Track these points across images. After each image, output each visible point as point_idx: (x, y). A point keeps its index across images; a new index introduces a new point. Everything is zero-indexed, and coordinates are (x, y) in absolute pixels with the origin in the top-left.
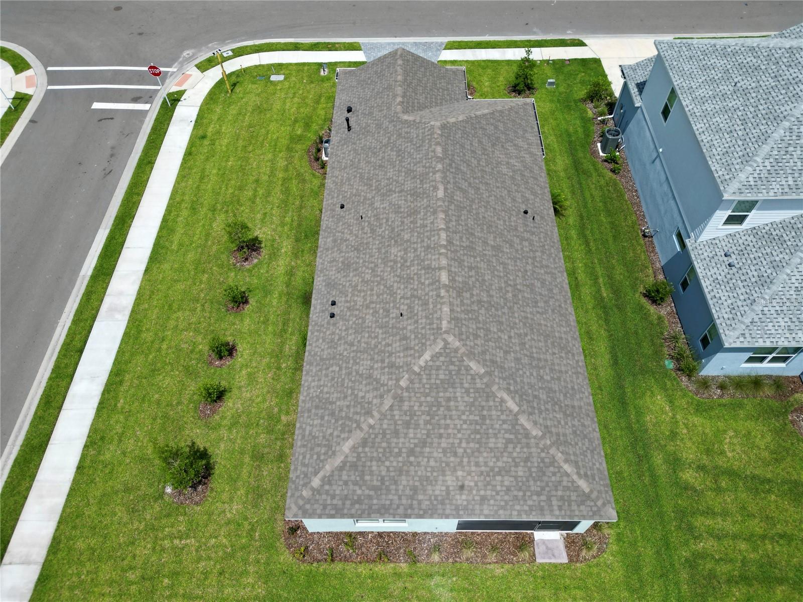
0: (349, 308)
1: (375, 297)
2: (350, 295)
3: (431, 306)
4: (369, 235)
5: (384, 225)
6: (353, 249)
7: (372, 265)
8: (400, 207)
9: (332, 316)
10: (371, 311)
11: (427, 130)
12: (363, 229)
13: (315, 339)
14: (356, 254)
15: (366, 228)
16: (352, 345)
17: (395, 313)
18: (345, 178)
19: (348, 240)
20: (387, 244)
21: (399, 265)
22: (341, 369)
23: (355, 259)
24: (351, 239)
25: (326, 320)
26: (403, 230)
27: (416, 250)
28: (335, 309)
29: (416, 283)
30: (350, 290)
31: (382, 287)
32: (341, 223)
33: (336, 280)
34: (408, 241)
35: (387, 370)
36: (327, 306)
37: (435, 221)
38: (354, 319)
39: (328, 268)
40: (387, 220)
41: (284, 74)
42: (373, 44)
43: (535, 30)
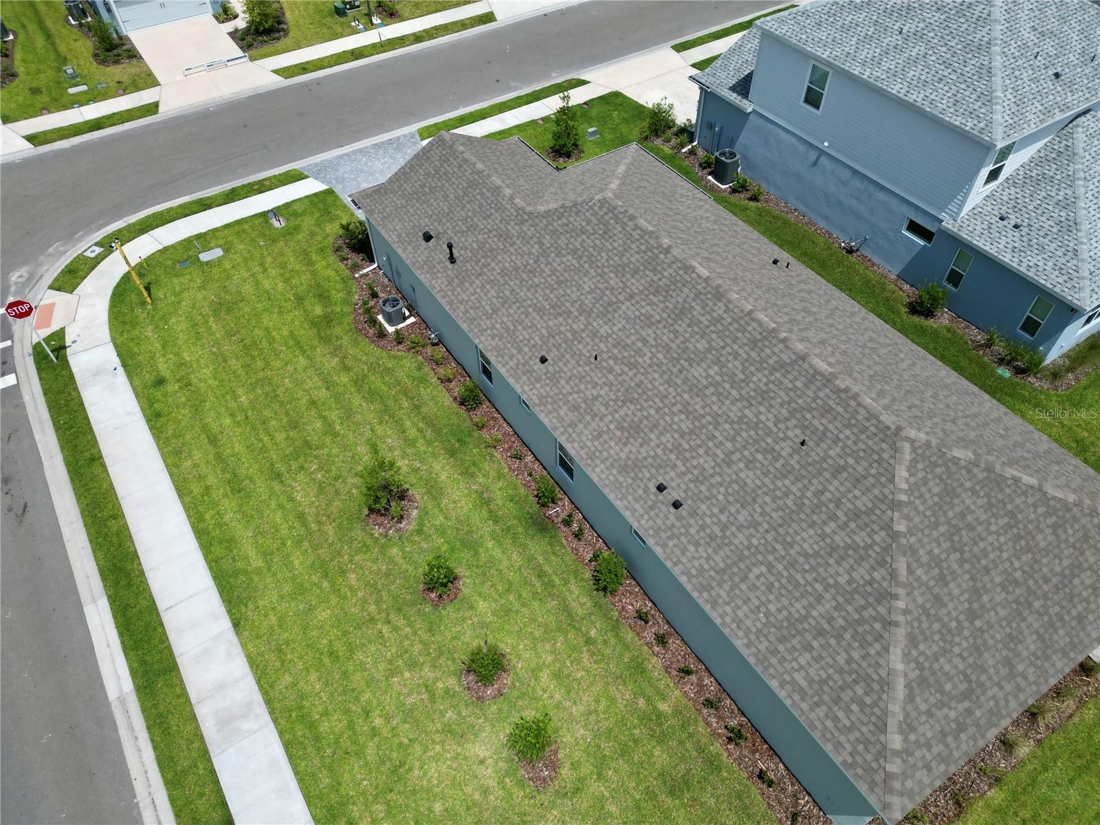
0: (696, 481)
1: (729, 445)
2: (679, 463)
3: (840, 409)
4: (631, 374)
5: (646, 350)
6: (620, 403)
7: (679, 407)
8: (650, 316)
9: (677, 505)
10: (742, 465)
11: (596, 208)
12: (611, 371)
13: (678, 552)
14: (633, 407)
15: (617, 368)
16: (754, 525)
17: (786, 449)
18: (509, 324)
19: (599, 395)
20: (675, 370)
21: (727, 386)
22: (770, 567)
23: (639, 414)
24: (602, 393)
25: (672, 517)
26: (686, 341)
27: (736, 355)
28: (675, 495)
29: (782, 393)
30: (673, 457)
31: (727, 426)
32: (563, 382)
33: (632, 456)
34: (709, 350)
35: (853, 525)
36: (653, 497)
37: (731, 306)
38: (722, 490)
39: (600, 448)
40: (645, 341)
41: (218, 246)
42: (317, 165)
43: (513, 84)
